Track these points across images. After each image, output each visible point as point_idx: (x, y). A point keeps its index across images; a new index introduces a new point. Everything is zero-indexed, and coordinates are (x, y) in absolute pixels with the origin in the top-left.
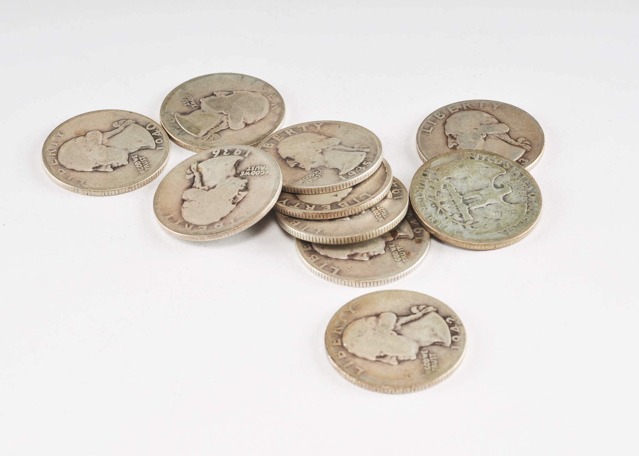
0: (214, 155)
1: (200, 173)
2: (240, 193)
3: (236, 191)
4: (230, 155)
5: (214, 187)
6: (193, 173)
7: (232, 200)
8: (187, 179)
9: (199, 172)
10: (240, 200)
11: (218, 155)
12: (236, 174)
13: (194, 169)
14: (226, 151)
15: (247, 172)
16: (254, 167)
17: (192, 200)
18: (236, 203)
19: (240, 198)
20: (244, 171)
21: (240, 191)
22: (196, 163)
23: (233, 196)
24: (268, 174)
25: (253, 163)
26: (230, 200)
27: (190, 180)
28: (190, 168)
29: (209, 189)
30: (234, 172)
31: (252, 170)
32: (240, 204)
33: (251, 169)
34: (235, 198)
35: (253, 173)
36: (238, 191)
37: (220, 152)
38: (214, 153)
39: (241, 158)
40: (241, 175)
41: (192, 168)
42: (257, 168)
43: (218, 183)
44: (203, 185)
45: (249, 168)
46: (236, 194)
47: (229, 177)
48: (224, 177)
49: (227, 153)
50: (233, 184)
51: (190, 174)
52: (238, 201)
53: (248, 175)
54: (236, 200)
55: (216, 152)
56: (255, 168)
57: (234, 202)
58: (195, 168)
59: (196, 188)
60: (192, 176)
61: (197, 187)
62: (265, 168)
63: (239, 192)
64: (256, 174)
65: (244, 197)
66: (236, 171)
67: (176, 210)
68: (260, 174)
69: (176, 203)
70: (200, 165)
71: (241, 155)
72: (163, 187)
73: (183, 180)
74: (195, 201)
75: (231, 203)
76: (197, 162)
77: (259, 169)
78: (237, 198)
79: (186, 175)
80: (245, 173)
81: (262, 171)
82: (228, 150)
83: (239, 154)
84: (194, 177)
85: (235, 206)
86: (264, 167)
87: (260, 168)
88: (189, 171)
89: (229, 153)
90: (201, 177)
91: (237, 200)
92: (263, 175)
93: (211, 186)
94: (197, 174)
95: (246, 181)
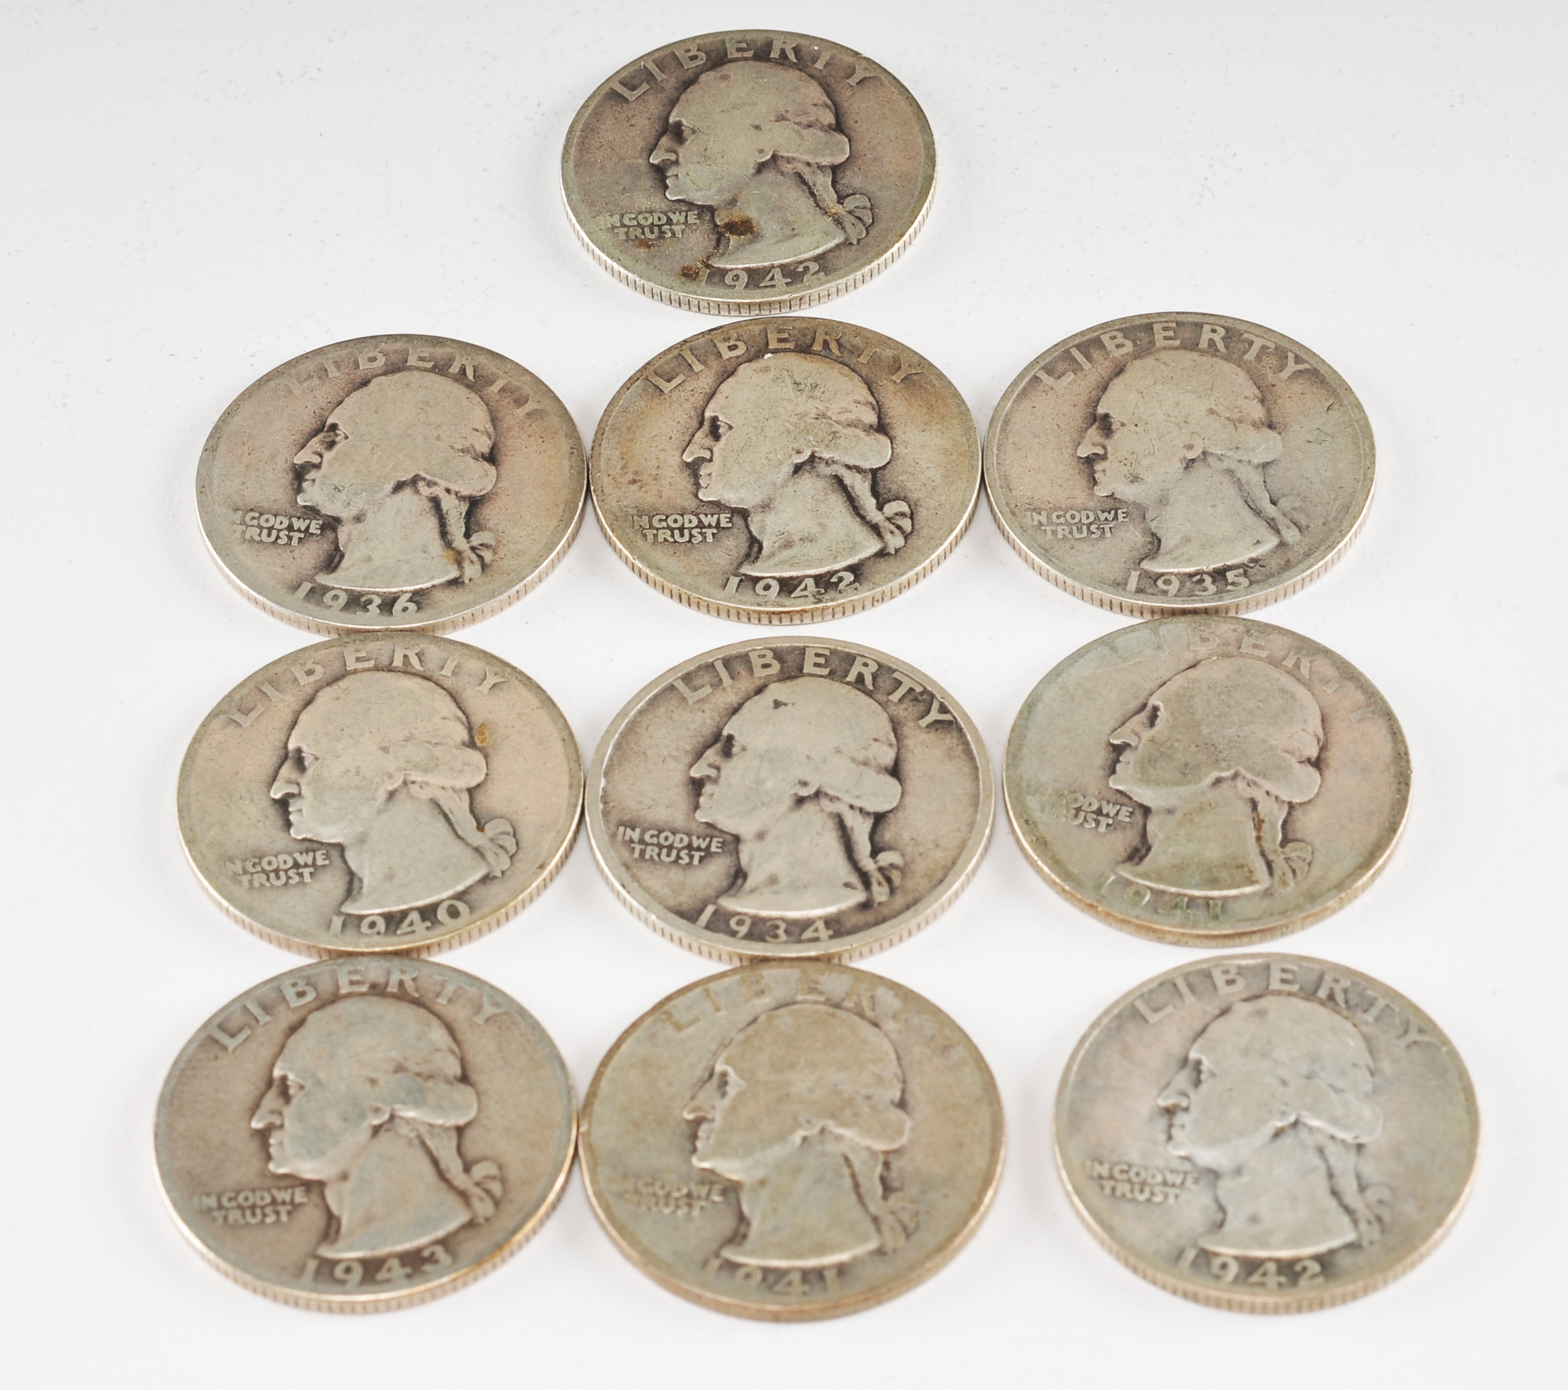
0: (410, 600)
1: (448, 544)
2: (316, 460)
3: (331, 464)
4: (361, 594)
5: (399, 487)
6: (473, 549)
7: (338, 439)
8: (490, 530)
9: (453, 549)
10: (316, 439)
11: (399, 597)
12: (334, 530)
13: (472, 562)
14: (373, 608)
15: (303, 528)
16: (279, 541)
17: (463, 451)
18: (326, 429)
19: (315, 443)
20: (312, 534)
21: (318, 466)
22: (467, 581)
23: (336, 448)
24: (236, 510)
25: (285, 555)
26: (346, 437)
27: (481, 528)
28: (484, 567)
29: (415, 481)
30: (343, 533)
31: (287, 533)
32: (314, 426)
33: (290, 538)
34: (331, 445)
35: (281, 523)
36: (324, 465)
37: (393, 606)
38: (412, 606)
39: (323, 579)
40: (321, 522)
41: (478, 567)
42: (269, 535)
43: (388, 500)
44: (435, 502)
45: (295, 542)
46: (328, 456)
47: (358, 519)
48: (369, 516)
49: (370, 602)
50: (341, 488)
51: (482, 545)
52: (321, 435)
53: (299, 518)
54: (328, 440)
55: (405, 609)
56: (278, 537)
57: (332, 434)
58: (466, 564)
59: (456, 494)
60: (476, 539)
61: (453, 496)
62: (244, 532)
63: (321, 463)
64: (272, 519)
65: (303, 446)
66: (336, 537)
67: (510, 429)
68: (261, 514)
69: (512, 452)
70: (454, 574)
71: (325, 589)
72: (562, 507)
73: (501, 527)
74: (452, 447)
75: (343, 429)
76: (463, 582)
77: (265, 532)
78: (325, 445)
79: (493, 543)
80: (308, 527)
81: (255, 522)
82: (368, 610)
83: (333, 593)
84: (467, 535)
85: (330, 421)
86: (248, 536)
87: (260, 535)
88: (488, 555)
89: (363, 599)
90: (444, 533)
91: (325, 437)
92: (252, 510)
93: (407, 493)
94: (460, 543)
95: (301, 501)
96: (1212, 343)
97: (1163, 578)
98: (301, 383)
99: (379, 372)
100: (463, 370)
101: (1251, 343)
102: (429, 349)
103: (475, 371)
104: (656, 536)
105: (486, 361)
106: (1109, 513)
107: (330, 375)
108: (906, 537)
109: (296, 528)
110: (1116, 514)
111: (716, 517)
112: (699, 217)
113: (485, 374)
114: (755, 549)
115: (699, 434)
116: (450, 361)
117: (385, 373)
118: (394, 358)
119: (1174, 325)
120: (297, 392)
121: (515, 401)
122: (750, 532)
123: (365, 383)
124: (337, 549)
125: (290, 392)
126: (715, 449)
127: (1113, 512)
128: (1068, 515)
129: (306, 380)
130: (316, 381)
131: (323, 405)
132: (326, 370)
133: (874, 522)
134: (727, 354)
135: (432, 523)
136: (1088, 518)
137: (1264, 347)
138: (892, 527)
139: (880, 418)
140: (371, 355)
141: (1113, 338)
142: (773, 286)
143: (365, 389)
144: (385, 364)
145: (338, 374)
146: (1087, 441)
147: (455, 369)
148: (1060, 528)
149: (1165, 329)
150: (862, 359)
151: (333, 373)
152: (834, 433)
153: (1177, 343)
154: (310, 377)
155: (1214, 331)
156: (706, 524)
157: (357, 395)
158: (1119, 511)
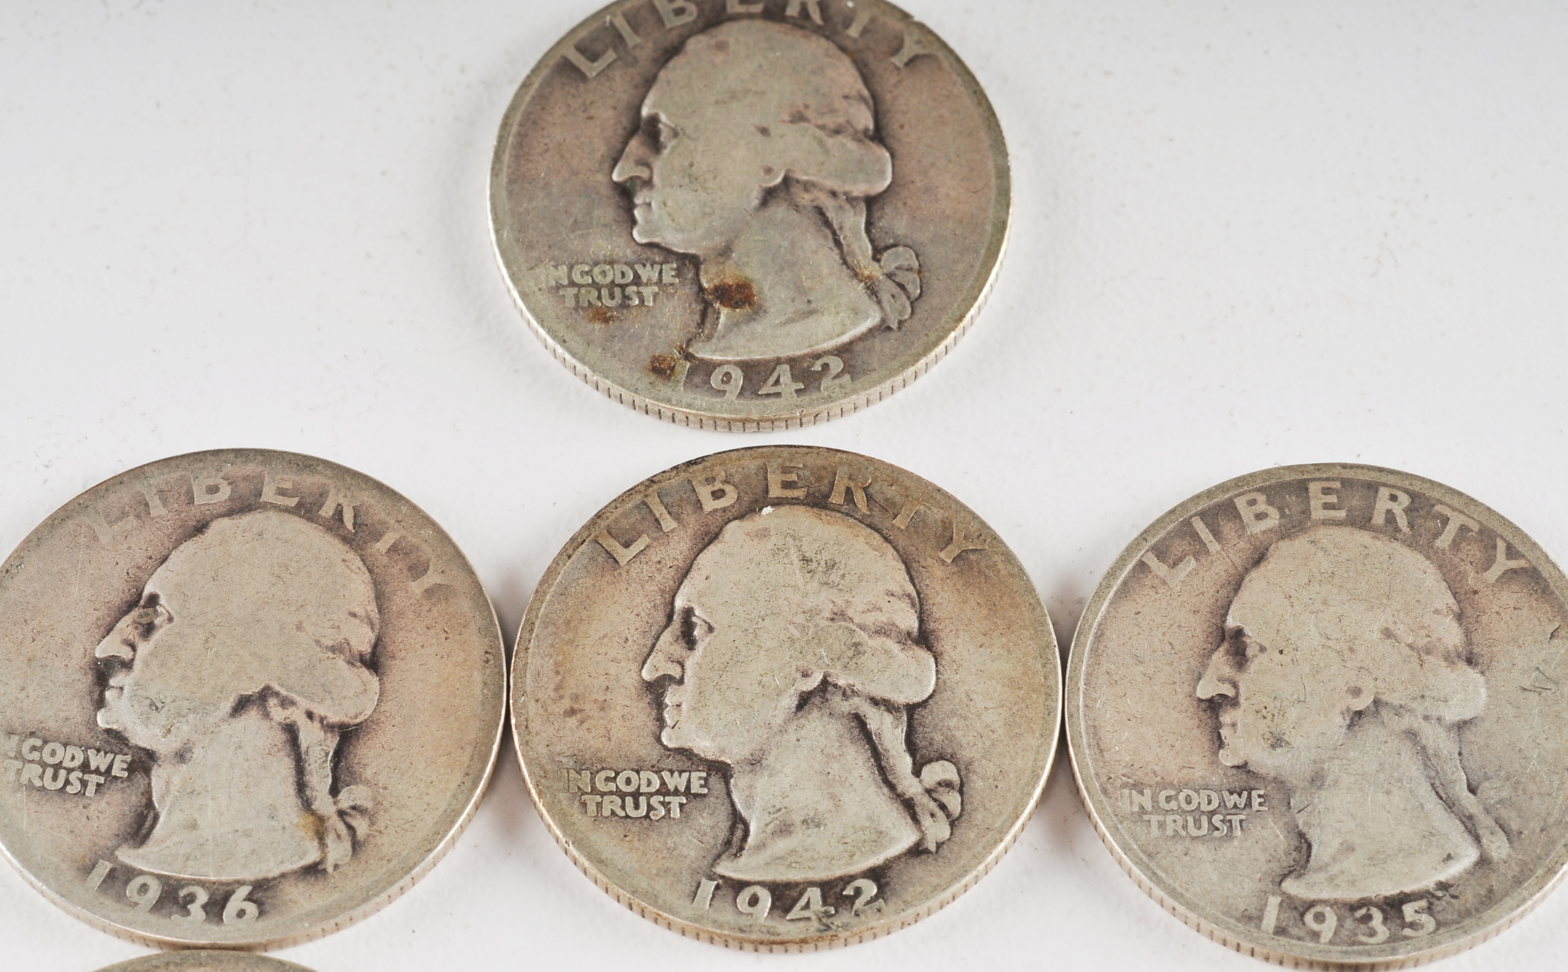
0: (249, 898)
1: (307, 805)
2: (125, 653)
3: (146, 664)
4: (180, 884)
5: (242, 705)
6: (341, 814)
7: (157, 621)
8: (367, 782)
9: (313, 813)
10: (127, 619)
11: (233, 892)
12: (147, 771)
13: (339, 836)
14: (195, 908)
15: (103, 769)
16: (69, 789)
17: (333, 649)
18: (142, 602)
19: (126, 626)
20: (115, 778)
21: (127, 665)
22: (330, 870)
23: (156, 636)
24: (10, 733)
25: (76, 813)
26: (170, 619)
27: (354, 779)
28: (356, 845)
29: (265, 694)
30: (159, 777)
31: (80, 775)
32: (127, 597)
33: (84, 784)
34: (148, 630)
35: (73, 758)
36: (138, 665)
37: (223, 907)
38: (251, 909)
39: (128, 856)
40: (129, 758)
41: (347, 845)
42: (55, 778)
43: (224, 727)
44: (291, 731)
45: (91, 790)
46: (144, 648)
47: (181, 756)
48: (197, 752)
49: (191, 898)
50: (160, 705)
51: (354, 808)
52: (135, 613)
53: (98, 751)
54: (145, 621)
55: (241, 913)
56: (67, 782)
57: (150, 610)
58: (330, 840)
59: (322, 719)
60: (346, 799)
61: (317, 724)
62: (19, 772)
63: (133, 660)
64: (60, 750)
65: (109, 630)
66: (149, 784)
67: (401, 614)
68: (45, 742)
69: (403, 654)
70: (313, 856)
71: (130, 873)
72: (469, 750)
73: (382, 780)
74: (318, 642)
75: (165, 604)
76: (325, 870)
77: (50, 772)
78: (141, 629)
79: (368, 804)
80: (110, 767)
81: (36, 755)
82: (188, 913)
83: (138, 881)
84: (334, 791)
85: (148, 590)
86: (24, 779)
87: (41, 777)
88: (361, 826)
89: (182, 893)
90: (301, 786)
91: (141, 616)
92: (32, 734)
93: (252, 715)
94: (324, 804)
95: (102, 720)
96: (1390, 517)
97: (1313, 911)
98: (110, 523)
99: (222, 510)
100: (339, 514)
101: (1445, 521)
102: (293, 477)
103: (355, 516)
104: (599, 805)
105: (372, 501)
106: (1240, 795)
107: (153, 513)
108: (953, 824)
109: (93, 768)
110: (1249, 797)
111: (685, 775)
112: (679, 273)
113: (369, 522)
114: (739, 833)
115: (667, 637)
116: (323, 495)
117: (230, 513)
118: (244, 488)
119: (1337, 485)
120: (104, 540)
121: (410, 568)
122: (733, 804)
123: (200, 528)
124: (150, 804)
125: (95, 538)
126: (688, 664)
127: (1245, 794)
128: (1182, 796)
129: (119, 519)
130: (131, 522)
131: (140, 561)
132: (147, 505)
133: (907, 796)
134: (710, 505)
135: (285, 766)
136: (1210, 802)
137: (1463, 529)
138: (933, 805)
139: (921, 621)
140: (211, 482)
141: (1252, 503)
142: (778, 395)
143: (199, 539)
144: (231, 499)
145: (163, 512)
146: (1210, 674)
147: (327, 511)
148: (1170, 818)
149: (1326, 491)
150: (900, 522)
151: (157, 509)
152: (856, 645)
153: (1342, 514)
154: (124, 515)
155: (1393, 498)
156: (671, 788)
157: (188, 547)
158: (1254, 794)
